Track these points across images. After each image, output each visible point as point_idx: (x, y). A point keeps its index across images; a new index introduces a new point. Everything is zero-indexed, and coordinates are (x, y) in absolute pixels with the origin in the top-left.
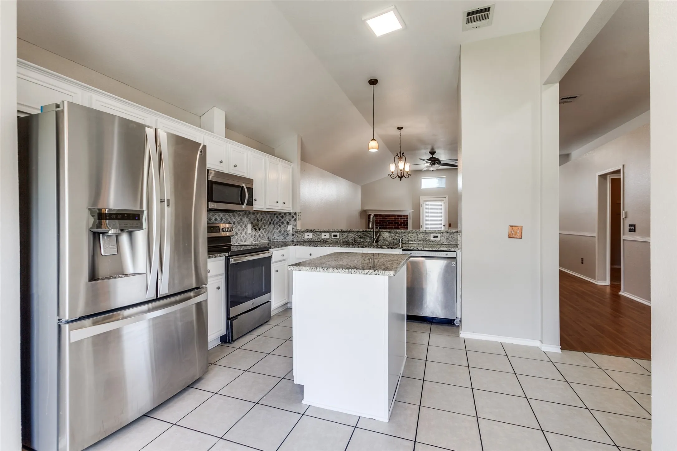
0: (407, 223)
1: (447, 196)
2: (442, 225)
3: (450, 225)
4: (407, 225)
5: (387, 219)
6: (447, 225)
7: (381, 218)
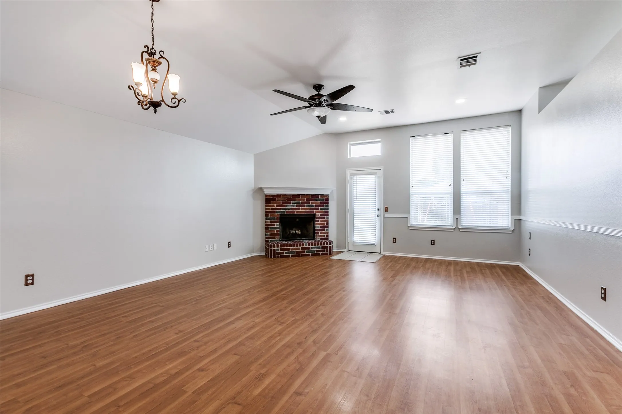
0: (328, 206)
1: (382, 168)
2: (376, 208)
3: (386, 209)
4: (328, 209)
5: (295, 200)
6: (383, 209)
7: (284, 200)
